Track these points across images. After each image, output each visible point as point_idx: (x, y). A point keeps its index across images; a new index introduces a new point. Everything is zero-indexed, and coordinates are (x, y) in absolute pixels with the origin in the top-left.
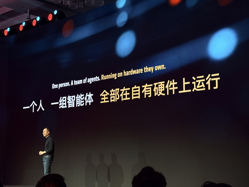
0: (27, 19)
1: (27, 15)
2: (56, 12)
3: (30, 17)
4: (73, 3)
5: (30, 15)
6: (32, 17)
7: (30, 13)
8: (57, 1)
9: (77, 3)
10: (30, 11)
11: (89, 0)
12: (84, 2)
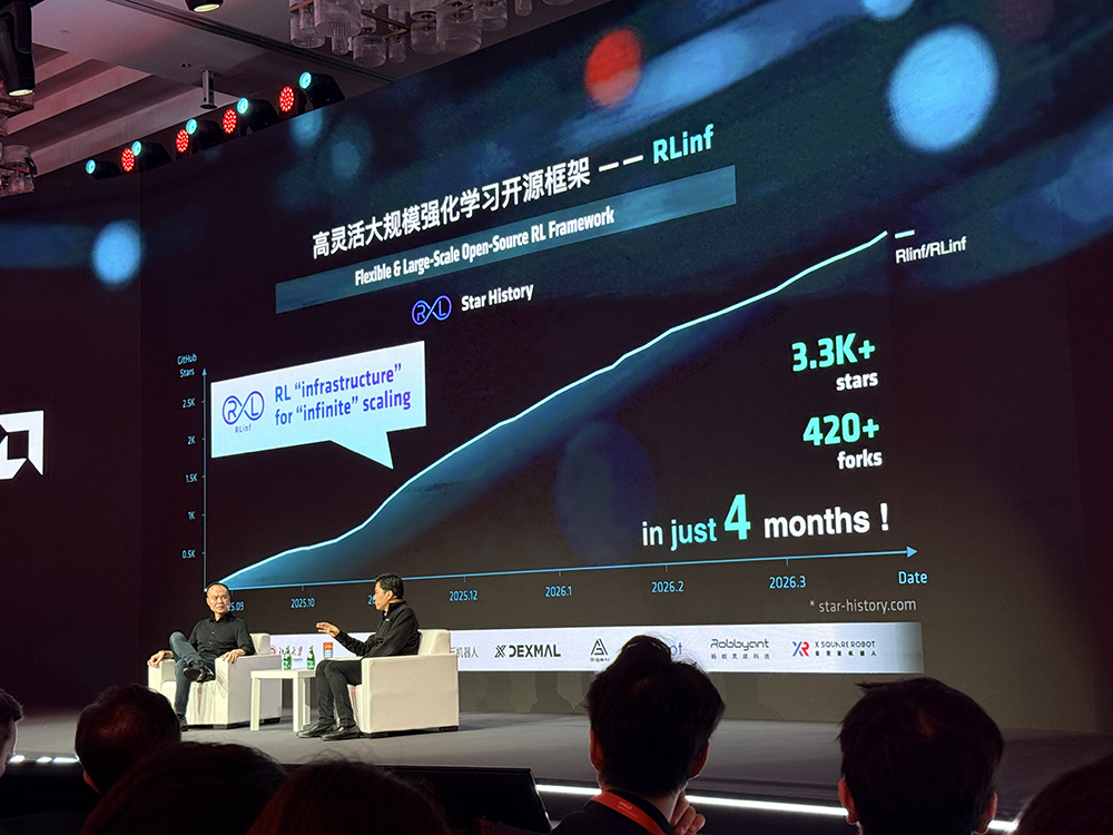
0: (204, 107)
1: (201, 94)
2: (305, 81)
3: (211, 100)
4: (369, 46)
5: (211, 94)
6: (221, 100)
7: (211, 87)
8: (309, 38)
9: (383, 45)
10: (212, 77)
11: (427, 33)
12: (408, 39)
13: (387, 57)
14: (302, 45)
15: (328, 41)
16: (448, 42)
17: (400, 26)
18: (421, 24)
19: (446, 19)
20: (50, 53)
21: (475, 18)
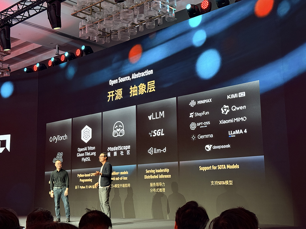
0: (56, 54)
1: (56, 51)
2: (83, 48)
3: (58, 53)
4: (100, 39)
5: (58, 51)
6: (61, 52)
7: (58, 49)
8: (84, 37)
9: (104, 39)
10: (59, 46)
11: (116, 36)
12: (111, 37)
13: (105, 42)
14: (82, 38)
15: (89, 37)
16: (121, 38)
17: (108, 34)
18: (114, 33)
19: (121, 32)
20: (15, 40)
21: (128, 32)
